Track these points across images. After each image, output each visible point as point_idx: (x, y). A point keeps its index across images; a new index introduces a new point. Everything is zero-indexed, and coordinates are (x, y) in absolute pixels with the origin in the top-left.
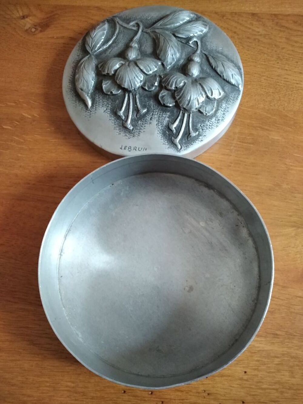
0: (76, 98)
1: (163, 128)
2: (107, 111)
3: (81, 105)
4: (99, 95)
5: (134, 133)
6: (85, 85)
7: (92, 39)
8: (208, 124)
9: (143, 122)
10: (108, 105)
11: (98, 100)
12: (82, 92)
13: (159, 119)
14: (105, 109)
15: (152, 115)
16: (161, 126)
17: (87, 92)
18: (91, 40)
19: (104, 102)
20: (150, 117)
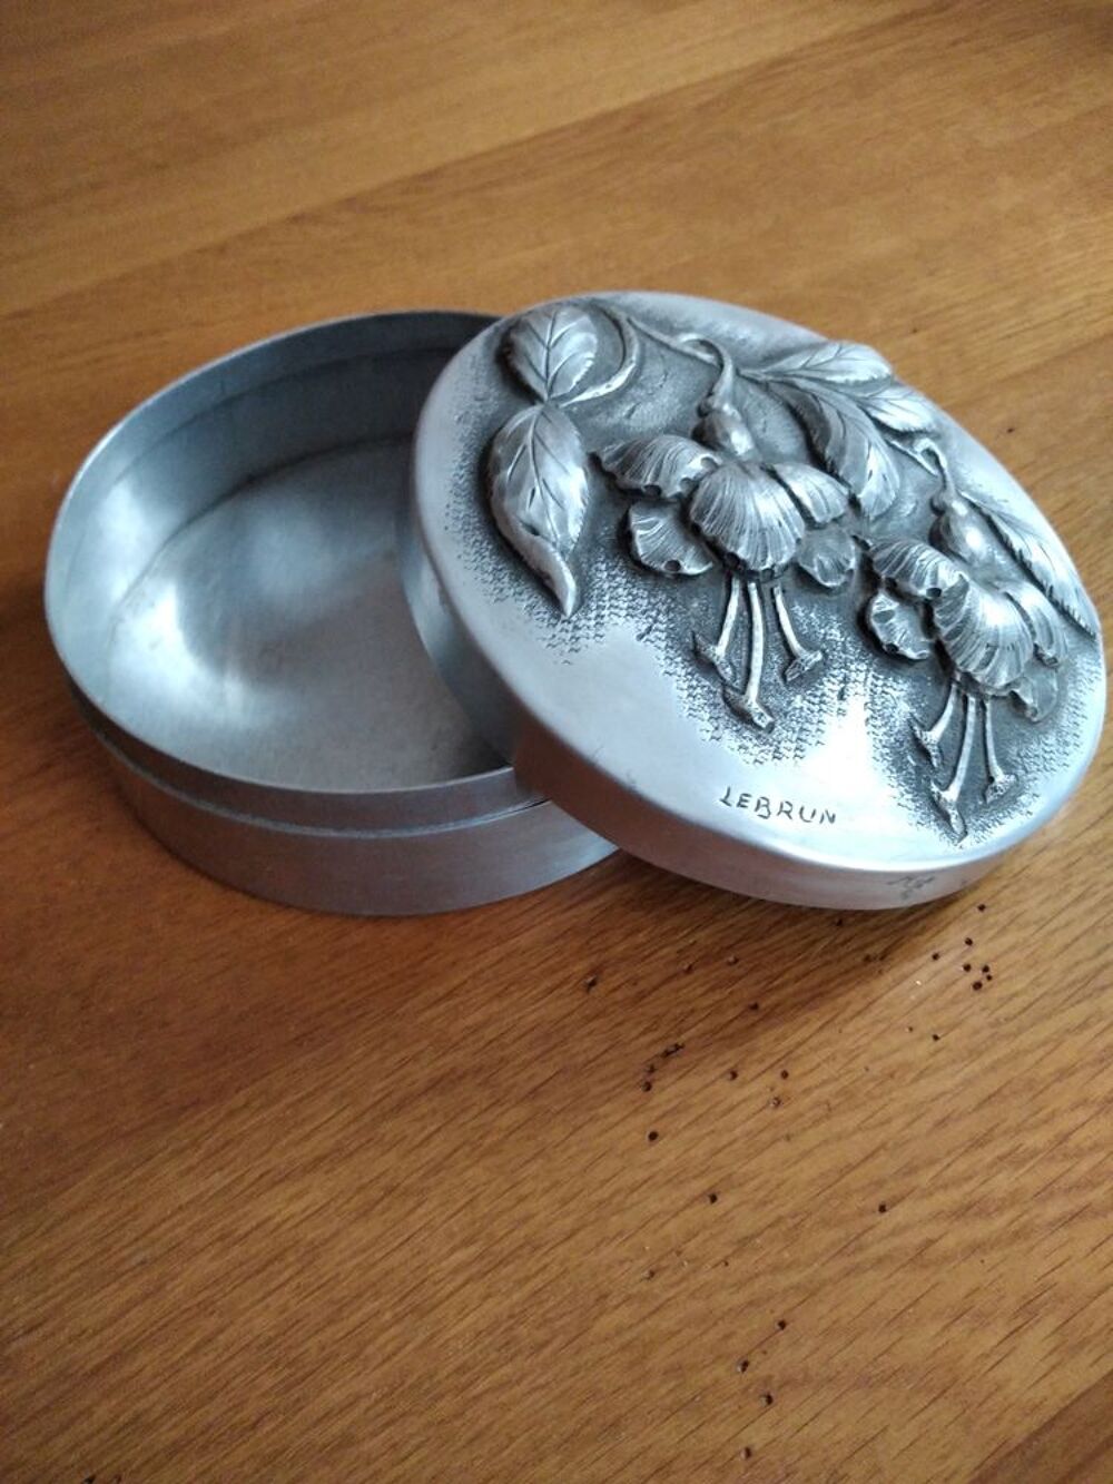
0: (497, 564)
1: (892, 739)
2: (652, 636)
3: (525, 596)
4: (614, 568)
5: (779, 743)
6: (552, 516)
7: (548, 349)
8: (1040, 752)
9: (813, 704)
10: (654, 614)
11: (606, 586)
12: (538, 538)
13: (873, 703)
14: (644, 628)
15: (845, 680)
16: (884, 730)
17: (558, 544)
18: (545, 352)
19: (635, 597)
20: (837, 688)
